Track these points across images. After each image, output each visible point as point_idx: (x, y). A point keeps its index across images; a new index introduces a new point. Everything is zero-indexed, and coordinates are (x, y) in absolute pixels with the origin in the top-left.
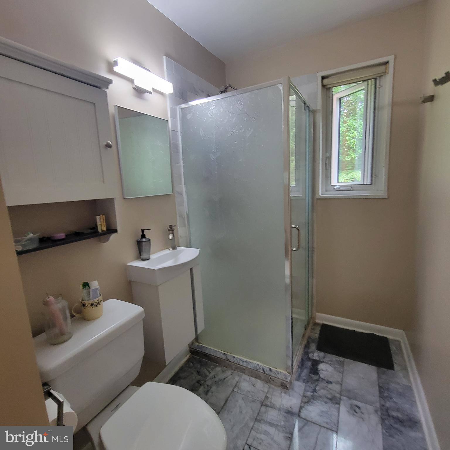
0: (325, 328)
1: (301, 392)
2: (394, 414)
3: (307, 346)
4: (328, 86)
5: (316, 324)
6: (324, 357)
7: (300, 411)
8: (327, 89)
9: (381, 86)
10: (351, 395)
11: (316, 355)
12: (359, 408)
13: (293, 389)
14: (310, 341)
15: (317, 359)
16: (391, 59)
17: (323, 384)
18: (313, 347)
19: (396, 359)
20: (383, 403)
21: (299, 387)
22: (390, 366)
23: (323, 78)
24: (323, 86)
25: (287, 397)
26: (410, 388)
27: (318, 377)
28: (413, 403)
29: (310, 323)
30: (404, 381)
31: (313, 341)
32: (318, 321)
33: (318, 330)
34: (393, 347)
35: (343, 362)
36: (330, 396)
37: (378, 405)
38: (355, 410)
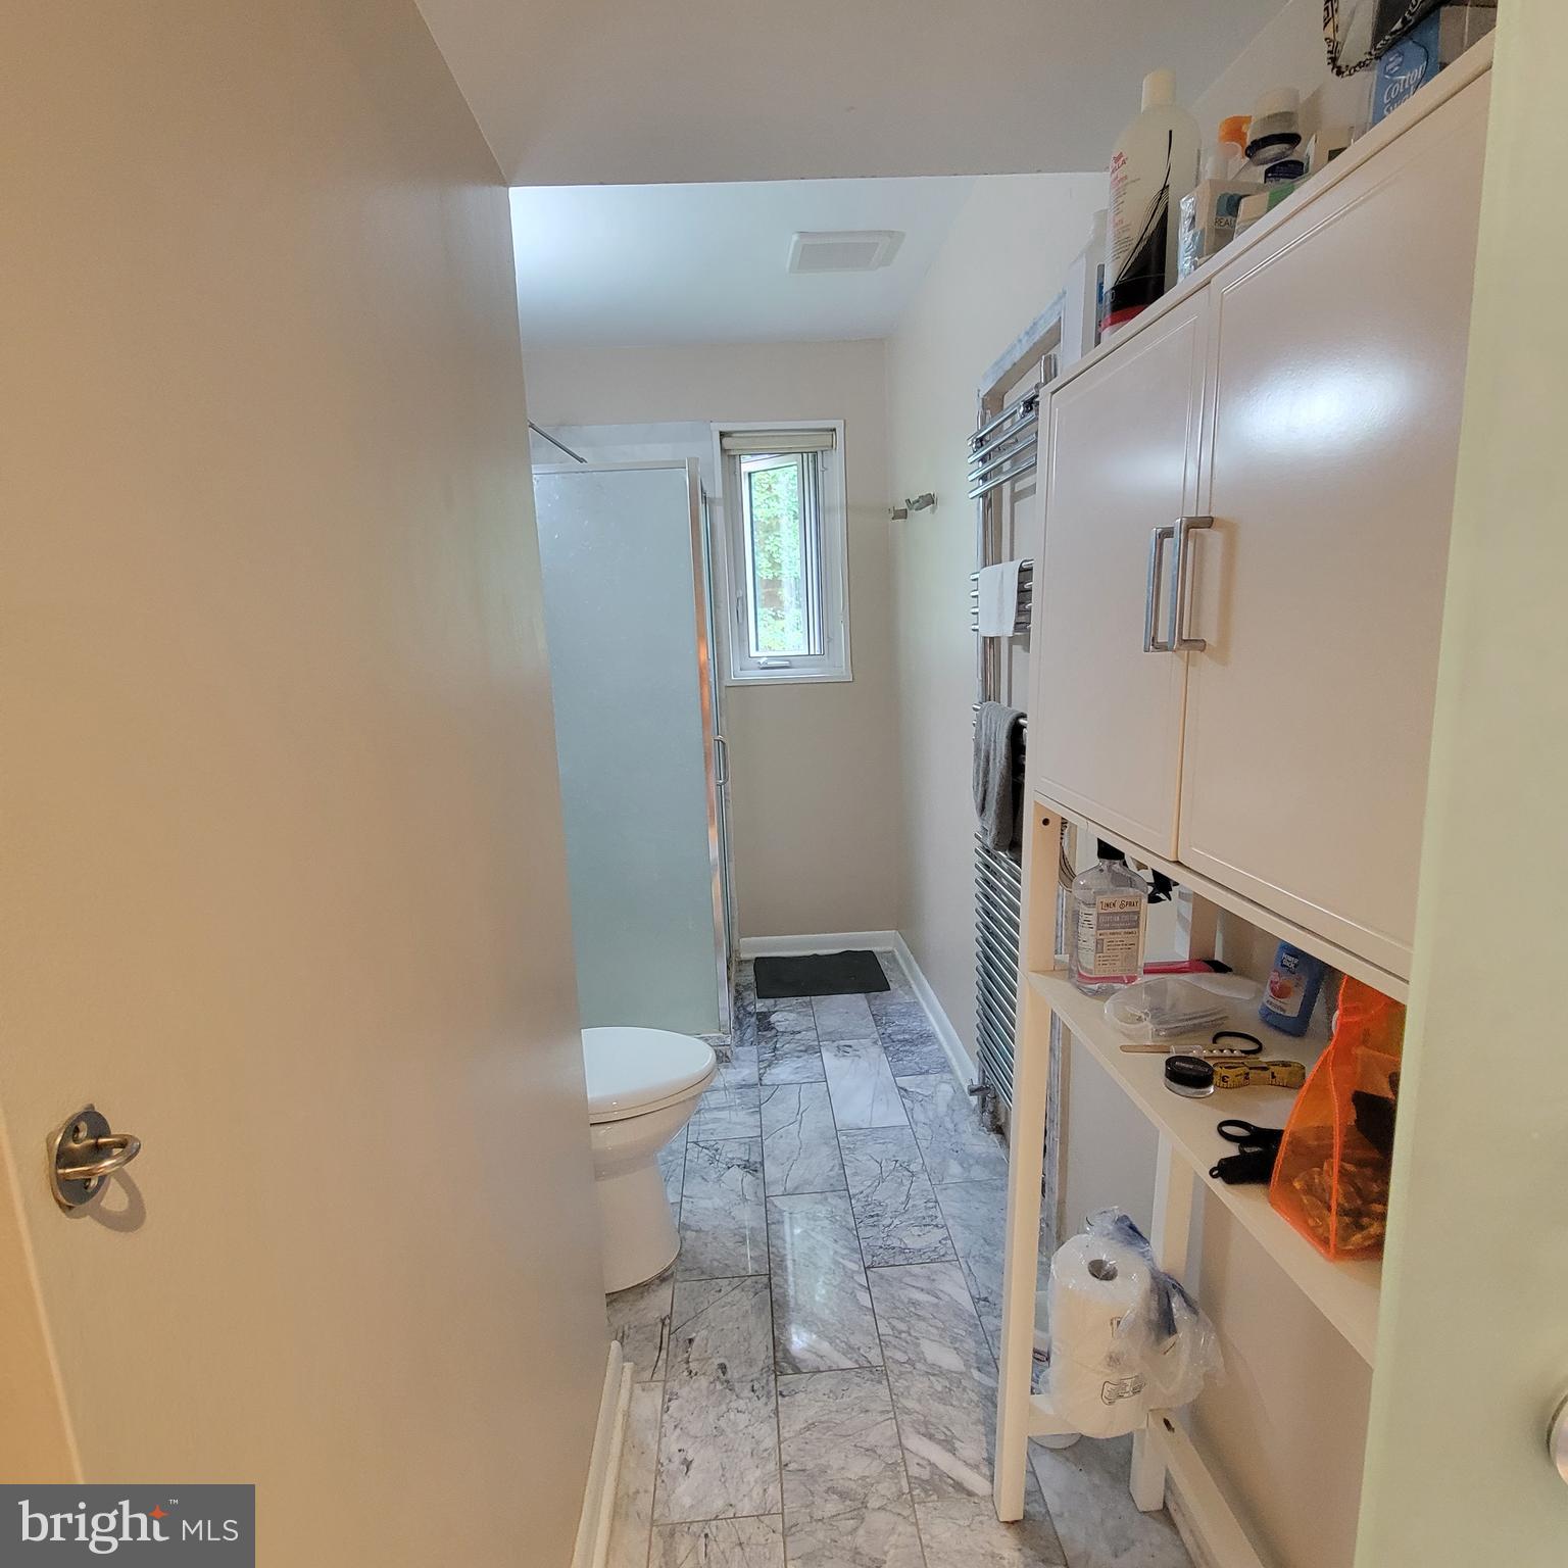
0: (760, 963)
1: (755, 1058)
2: (900, 1037)
3: (738, 997)
4: (732, 453)
5: (741, 962)
6: (775, 1005)
7: (760, 1079)
8: (730, 458)
9: (826, 469)
10: (832, 1037)
11: (761, 1006)
12: (850, 1046)
13: (737, 1059)
14: (741, 989)
15: (764, 1010)
16: (838, 424)
17: (788, 1038)
18: (751, 995)
19: (889, 975)
20: (882, 1031)
21: (749, 1053)
22: (884, 986)
23: (722, 435)
24: (723, 450)
25: (731, 1070)
26: (917, 1003)
27: (774, 1032)
28: (923, 1019)
29: (734, 962)
30: (907, 999)
31: (747, 988)
32: (744, 956)
33: (750, 970)
34: (883, 963)
35: (811, 1001)
36: (802, 1048)
37: (876, 1036)
38: (843, 1051)
